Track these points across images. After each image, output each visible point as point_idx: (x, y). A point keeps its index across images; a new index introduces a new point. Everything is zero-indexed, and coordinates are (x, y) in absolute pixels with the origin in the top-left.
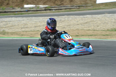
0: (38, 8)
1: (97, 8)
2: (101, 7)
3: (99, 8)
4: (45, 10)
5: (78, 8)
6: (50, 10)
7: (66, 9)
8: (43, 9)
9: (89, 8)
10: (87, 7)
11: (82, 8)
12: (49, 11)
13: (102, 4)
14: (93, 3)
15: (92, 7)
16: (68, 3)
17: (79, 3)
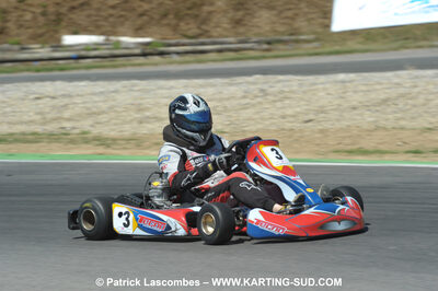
0: (117, 48)
1: (337, 48)
2: (351, 45)
3: (344, 48)
4: (144, 55)
5: (265, 46)
6: (161, 54)
7: (220, 51)
8: (137, 51)
9: (307, 47)
10: (297, 45)
11: (281, 46)
12: (157, 58)
13: (353, 33)
14: (320, 30)
15: (316, 44)
16: (225, 29)
17: (267, 28)
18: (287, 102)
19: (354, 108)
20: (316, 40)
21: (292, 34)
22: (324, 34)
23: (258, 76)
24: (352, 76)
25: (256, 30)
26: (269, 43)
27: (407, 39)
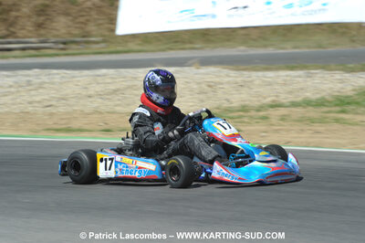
1: (119, 48)
2: (132, 46)
3: (126, 49)
5: (62, 46)
7: (24, 49)
9: (95, 47)
10: (87, 45)
11: (74, 46)
13: (134, 36)
14: (107, 33)
15: (103, 45)
16: (30, 31)
17: (63, 31)
18: (41, 91)
19: (90, 97)
20: (104, 41)
21: (84, 37)
22: (110, 37)
23: (36, 70)
24: (111, 71)
25: (55, 32)
26: (64, 43)
27: (176, 42)
